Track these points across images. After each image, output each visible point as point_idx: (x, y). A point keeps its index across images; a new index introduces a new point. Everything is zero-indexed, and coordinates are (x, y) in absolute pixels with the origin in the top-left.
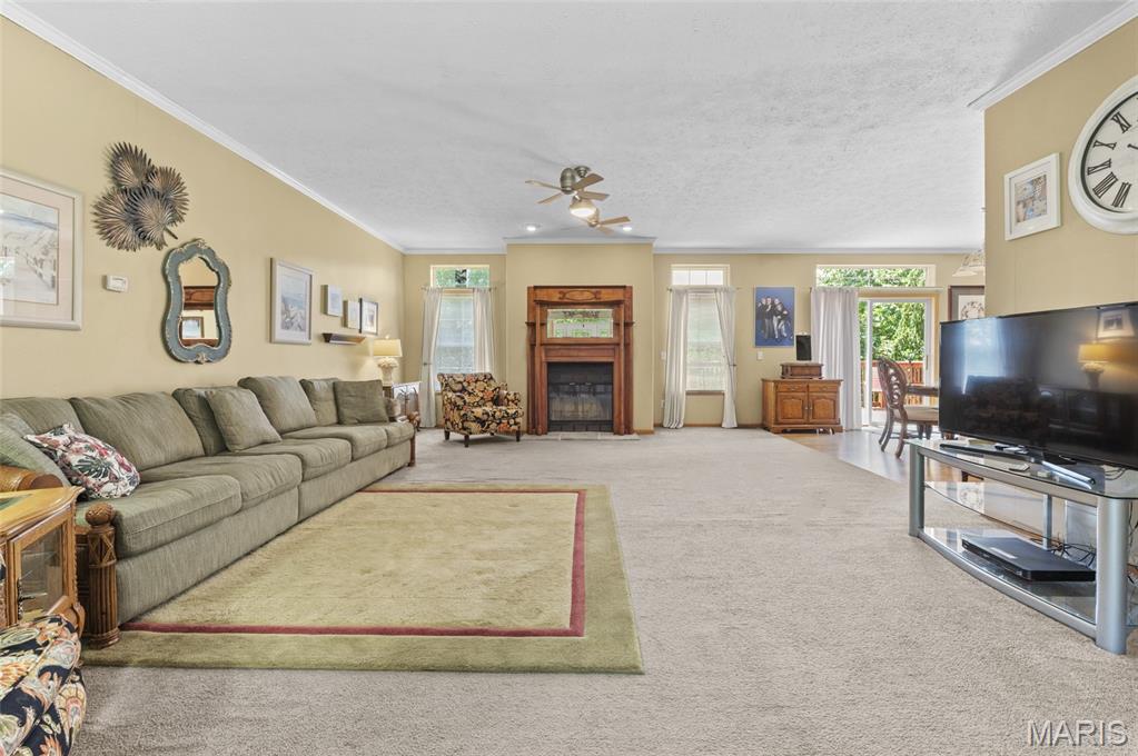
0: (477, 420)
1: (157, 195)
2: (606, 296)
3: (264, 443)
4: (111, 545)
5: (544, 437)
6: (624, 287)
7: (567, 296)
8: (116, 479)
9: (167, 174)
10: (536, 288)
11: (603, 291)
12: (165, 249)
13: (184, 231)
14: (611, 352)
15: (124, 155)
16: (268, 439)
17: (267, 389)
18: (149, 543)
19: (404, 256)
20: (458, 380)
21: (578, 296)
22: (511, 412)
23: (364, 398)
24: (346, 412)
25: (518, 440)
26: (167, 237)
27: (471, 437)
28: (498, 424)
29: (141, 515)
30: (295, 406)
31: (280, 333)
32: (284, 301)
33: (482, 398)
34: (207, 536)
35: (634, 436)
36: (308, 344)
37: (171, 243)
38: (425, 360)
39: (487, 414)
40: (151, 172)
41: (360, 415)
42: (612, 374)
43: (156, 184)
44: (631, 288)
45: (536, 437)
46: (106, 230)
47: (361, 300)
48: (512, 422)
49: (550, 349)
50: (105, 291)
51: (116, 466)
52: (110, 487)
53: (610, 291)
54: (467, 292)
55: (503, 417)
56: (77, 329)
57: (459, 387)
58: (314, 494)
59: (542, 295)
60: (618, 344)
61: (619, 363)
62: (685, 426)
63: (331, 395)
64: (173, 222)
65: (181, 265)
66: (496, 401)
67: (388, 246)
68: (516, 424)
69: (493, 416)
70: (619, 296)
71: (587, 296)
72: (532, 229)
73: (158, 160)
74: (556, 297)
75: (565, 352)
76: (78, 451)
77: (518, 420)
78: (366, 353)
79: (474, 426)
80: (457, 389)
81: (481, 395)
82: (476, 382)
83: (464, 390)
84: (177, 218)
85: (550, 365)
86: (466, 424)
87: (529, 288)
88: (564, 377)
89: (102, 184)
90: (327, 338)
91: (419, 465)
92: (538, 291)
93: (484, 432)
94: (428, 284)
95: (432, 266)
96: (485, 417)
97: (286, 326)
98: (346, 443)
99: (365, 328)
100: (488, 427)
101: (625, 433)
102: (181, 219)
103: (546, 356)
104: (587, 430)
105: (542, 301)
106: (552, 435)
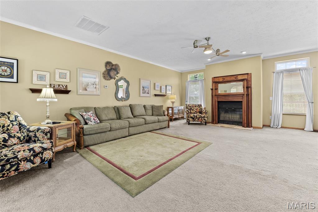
0: (191, 117)
1: (114, 69)
2: (240, 78)
3: (129, 118)
4: (82, 132)
5: (216, 125)
6: (248, 74)
7: (225, 79)
8: (91, 121)
9: (116, 65)
10: (214, 78)
11: (239, 76)
12: (116, 79)
13: (119, 76)
14: (241, 98)
15: (108, 63)
16: (129, 117)
17: (133, 107)
18: (88, 133)
19: (181, 73)
20: (190, 106)
21: (228, 79)
22: (202, 116)
23: (158, 110)
24: (154, 113)
25: (206, 125)
26: (116, 77)
27: (190, 122)
28: (198, 119)
29: (87, 128)
30: (139, 111)
31: (142, 95)
32: (143, 87)
33: (196, 111)
34: (103, 134)
35: (251, 129)
36: (150, 97)
37: (117, 78)
38: (186, 100)
39: (194, 116)
40: (113, 65)
41: (157, 114)
42: (242, 105)
43: (114, 67)
44: (251, 74)
45: (213, 125)
46: (104, 77)
47: (166, 86)
48: (203, 119)
49: (218, 97)
50: (104, 88)
51: (92, 119)
52: (90, 123)
53: (242, 76)
54: (197, 81)
55: (200, 117)
56: (99, 95)
57: (190, 108)
58: (132, 130)
59: (216, 80)
60: (244, 95)
61: (244, 101)
62: (282, 127)
63: (151, 109)
64: (117, 74)
65: (119, 82)
66: (201, 112)
67: (176, 71)
68: (204, 120)
69: (196, 117)
70: (245, 77)
71: (233, 78)
72: (209, 60)
73: (114, 63)
74: (221, 80)
75: (224, 98)
76: (86, 116)
77: (205, 119)
78: (168, 99)
79: (191, 119)
80: (189, 108)
81: (195, 110)
82: (195, 107)
83: (191, 109)
84: (118, 73)
85: (218, 102)
86: (189, 119)
87: (212, 78)
88: (224, 106)
89: (103, 69)
90: (156, 95)
91: (170, 128)
92: (215, 79)
93: (194, 121)
94: (187, 80)
95: (188, 75)
96: (194, 117)
97: (143, 93)
98: (144, 120)
99: (167, 92)
100: (195, 120)
101: (247, 127)
102: (119, 73)
103: (217, 99)
104: (233, 124)
105: (216, 82)
106: (220, 125)
